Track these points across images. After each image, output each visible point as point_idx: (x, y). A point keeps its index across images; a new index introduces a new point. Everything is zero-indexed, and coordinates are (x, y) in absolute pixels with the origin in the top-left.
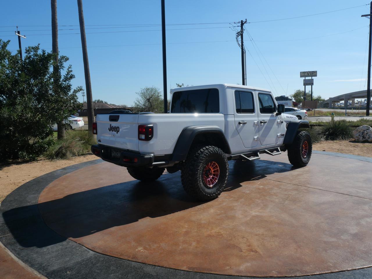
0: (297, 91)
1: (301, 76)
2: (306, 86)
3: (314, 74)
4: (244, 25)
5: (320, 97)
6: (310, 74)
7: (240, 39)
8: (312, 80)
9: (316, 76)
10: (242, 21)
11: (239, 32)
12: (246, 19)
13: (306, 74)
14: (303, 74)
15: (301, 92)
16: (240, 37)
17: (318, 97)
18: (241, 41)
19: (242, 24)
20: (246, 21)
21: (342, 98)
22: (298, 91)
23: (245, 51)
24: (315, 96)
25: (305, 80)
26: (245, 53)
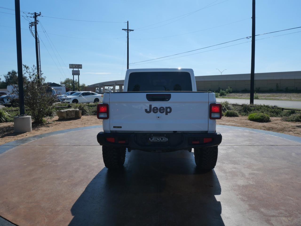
0: (66, 79)
1: (70, 68)
2: (74, 76)
3: (80, 66)
4: (38, 17)
5: (84, 85)
6: (77, 67)
7: (34, 29)
8: (79, 71)
9: (81, 68)
10: (35, 13)
11: (32, 23)
12: (40, 13)
13: (74, 66)
14: (72, 66)
15: (70, 80)
16: (33, 27)
17: (83, 84)
18: (35, 31)
19: (36, 16)
20: (41, 14)
21: (97, 86)
22: (68, 79)
23: (39, 41)
24: (81, 84)
25: (73, 71)
26: (39, 42)
